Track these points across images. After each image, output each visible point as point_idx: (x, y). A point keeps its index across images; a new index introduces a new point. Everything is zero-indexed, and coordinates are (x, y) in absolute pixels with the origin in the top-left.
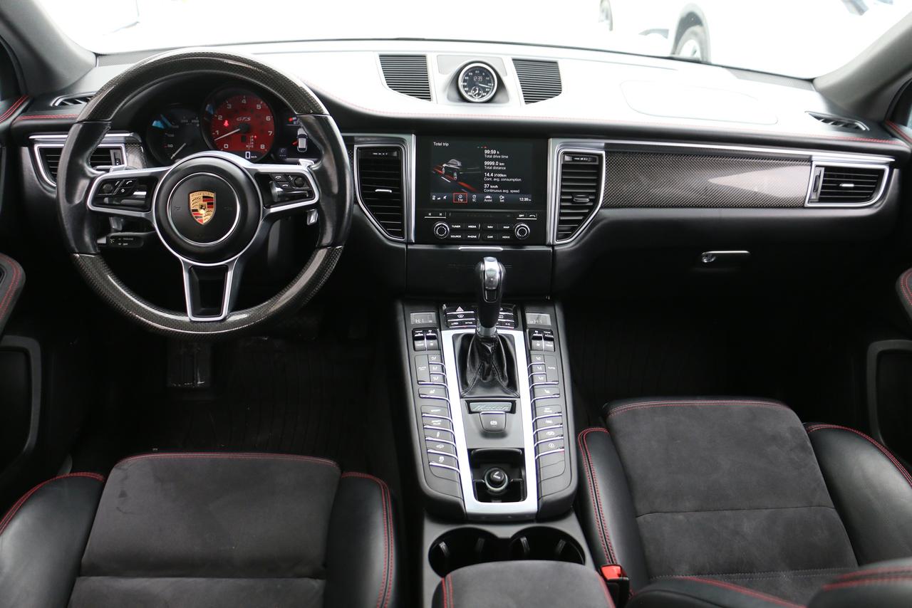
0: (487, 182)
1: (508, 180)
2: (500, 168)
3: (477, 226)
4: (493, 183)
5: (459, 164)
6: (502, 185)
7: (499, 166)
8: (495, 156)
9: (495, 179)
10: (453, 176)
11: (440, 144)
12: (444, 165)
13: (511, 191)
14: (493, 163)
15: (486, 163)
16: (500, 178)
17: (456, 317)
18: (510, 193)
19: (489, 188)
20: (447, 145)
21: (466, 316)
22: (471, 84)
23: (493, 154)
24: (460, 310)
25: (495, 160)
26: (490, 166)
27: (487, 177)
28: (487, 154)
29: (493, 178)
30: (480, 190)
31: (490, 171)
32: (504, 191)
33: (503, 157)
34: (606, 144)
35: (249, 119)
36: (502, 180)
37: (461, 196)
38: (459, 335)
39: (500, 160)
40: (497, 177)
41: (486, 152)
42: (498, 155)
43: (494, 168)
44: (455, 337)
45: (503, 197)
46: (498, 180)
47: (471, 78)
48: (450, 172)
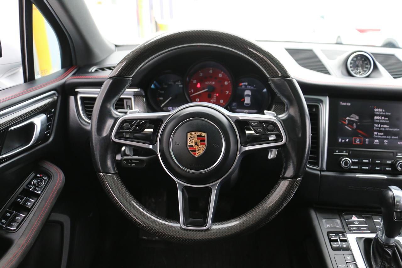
0: (376, 131)
1: (390, 129)
2: (385, 121)
3: (369, 160)
4: (380, 131)
5: (357, 118)
6: (386, 133)
7: (384, 120)
8: (381, 113)
9: (381, 129)
10: (353, 126)
11: (344, 104)
12: (347, 118)
13: (393, 137)
14: (380, 118)
15: (375, 118)
16: (385, 128)
17: (353, 223)
18: (391, 138)
19: (377, 135)
20: (349, 104)
21: (360, 223)
22: (355, 66)
23: (380, 112)
24: (354, 218)
25: (382, 116)
26: (378, 120)
27: (376, 127)
28: (376, 112)
29: (380, 128)
30: (371, 136)
31: (378, 123)
32: (387, 137)
33: (387, 114)
35: (214, 83)
36: (386, 129)
37: (358, 140)
38: (361, 238)
39: (385, 116)
40: (382, 128)
41: (376, 110)
42: (384, 112)
43: (381, 121)
45: (387, 141)
46: (383, 129)
47: (355, 62)
48: (351, 123)
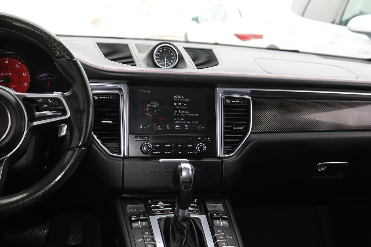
0: (176, 116)
1: (190, 115)
2: (184, 107)
3: (171, 146)
4: (180, 117)
5: (158, 104)
6: (186, 118)
7: (184, 106)
8: (181, 100)
9: (181, 115)
10: (154, 113)
11: (145, 92)
12: (148, 105)
13: (193, 122)
14: (180, 104)
15: (175, 104)
16: (185, 114)
17: (158, 208)
18: (191, 123)
19: (178, 120)
20: (149, 92)
21: (165, 207)
22: (161, 57)
23: (180, 98)
24: (160, 204)
25: (181, 102)
26: (178, 106)
27: (176, 113)
28: (176, 98)
29: (180, 113)
30: (173, 123)
31: (178, 109)
32: (188, 122)
33: (186, 100)
34: (251, 91)
36: (186, 115)
37: (159, 126)
38: (162, 218)
39: (184, 102)
40: (182, 113)
41: (175, 97)
42: (183, 99)
43: (181, 107)
44: (159, 220)
45: (187, 126)
46: (184, 115)
47: (161, 53)
48: (152, 109)
